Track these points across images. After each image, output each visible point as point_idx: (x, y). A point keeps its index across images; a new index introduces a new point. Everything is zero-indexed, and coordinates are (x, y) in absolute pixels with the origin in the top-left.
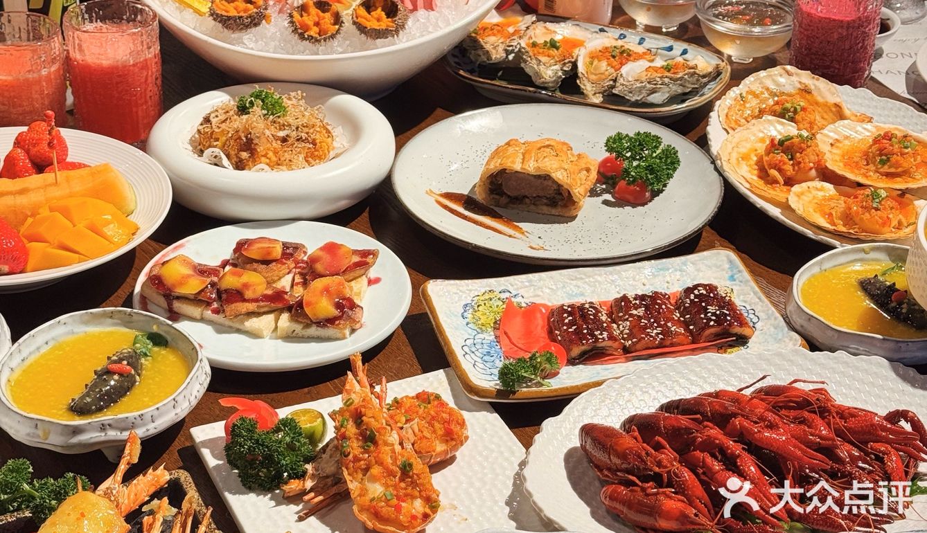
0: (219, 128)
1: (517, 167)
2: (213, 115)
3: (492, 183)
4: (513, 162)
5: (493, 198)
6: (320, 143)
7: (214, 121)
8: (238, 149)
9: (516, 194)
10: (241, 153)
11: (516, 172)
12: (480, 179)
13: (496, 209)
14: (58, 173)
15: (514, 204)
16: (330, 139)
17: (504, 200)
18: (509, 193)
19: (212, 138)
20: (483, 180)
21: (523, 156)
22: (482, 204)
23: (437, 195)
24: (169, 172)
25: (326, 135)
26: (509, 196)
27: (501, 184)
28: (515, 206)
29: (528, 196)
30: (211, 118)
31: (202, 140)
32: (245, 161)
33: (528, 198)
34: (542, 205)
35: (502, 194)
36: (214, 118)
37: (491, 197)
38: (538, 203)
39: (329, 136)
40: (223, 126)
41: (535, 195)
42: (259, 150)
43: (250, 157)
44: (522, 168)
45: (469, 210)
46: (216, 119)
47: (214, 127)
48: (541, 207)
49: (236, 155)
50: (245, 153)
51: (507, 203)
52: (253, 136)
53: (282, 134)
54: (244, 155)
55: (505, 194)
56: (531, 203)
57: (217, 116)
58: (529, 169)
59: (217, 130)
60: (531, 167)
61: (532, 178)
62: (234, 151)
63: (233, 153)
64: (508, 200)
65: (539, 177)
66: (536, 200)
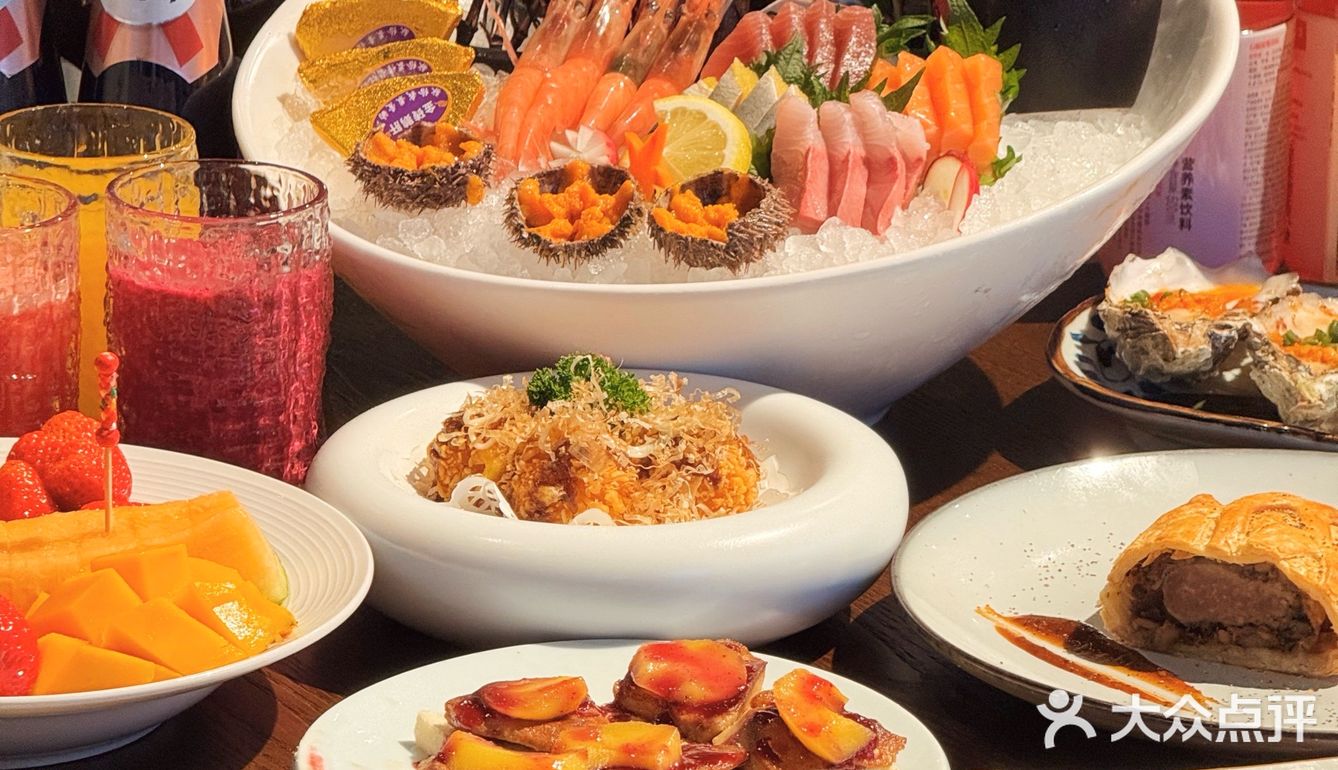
0: (485, 440)
1: (1199, 545)
2: (469, 412)
3: (1137, 589)
4: (1190, 534)
5: (1141, 628)
6: (729, 476)
7: (474, 425)
8: (534, 481)
9: (1193, 619)
10: (540, 489)
11: (1199, 559)
12: (1110, 578)
13: (1145, 654)
14: (112, 511)
16: (751, 472)
18: (1177, 616)
19: (466, 466)
20: (1117, 581)
21: (1217, 523)
22: (1112, 642)
23: (1005, 619)
24: (365, 530)
25: (743, 460)
26: (1180, 626)
27: (1160, 593)
28: (1193, 649)
29: (1226, 623)
30: (466, 420)
31: (441, 473)
32: (551, 510)
33: (1225, 629)
34: (1258, 646)
35: (1161, 617)
36: (472, 417)
37: (1136, 625)
38: (1248, 641)
39: (749, 466)
40: (495, 436)
41: (1241, 621)
42: (585, 480)
43: (563, 499)
44: (1209, 548)
45: (1077, 652)
46: (477, 422)
47: (473, 438)
48: (1256, 652)
49: (530, 494)
50: (552, 488)
51: (1175, 641)
52: (574, 450)
53: (638, 452)
54: (552, 493)
55: (1170, 617)
56: (1231, 642)
57: (479, 415)
58: (1226, 549)
59: (480, 446)
60: (1233, 545)
61: (1235, 577)
62: (526, 484)
63: (521, 491)
64: (1175, 633)
65: (1250, 572)
66: (1244, 636)
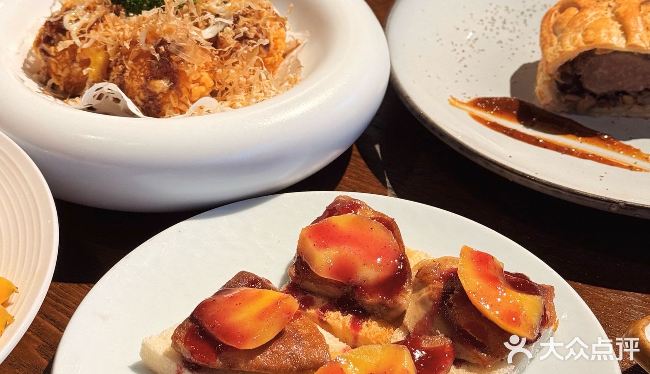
1: (616, 43)
3: (565, 76)
4: (610, 36)
5: (566, 100)
7: (74, 29)
8: (145, 76)
9: (605, 91)
10: (152, 83)
15: (601, 105)
17: (587, 102)
18: (594, 90)
23: (467, 104)
26: (593, 95)
27: (582, 77)
29: (629, 91)
30: (66, 24)
32: (161, 96)
33: (628, 94)
35: (581, 91)
36: (71, 22)
37: (563, 99)
38: (646, 101)
40: (95, 37)
41: (641, 88)
43: (170, 89)
44: (628, 45)
45: (533, 127)
49: (142, 87)
50: (162, 81)
51: (593, 107)
55: (587, 91)
56: (634, 103)
58: (642, 45)
59: (83, 45)
62: (139, 80)
63: (134, 84)
64: (593, 102)
66: (645, 96)
